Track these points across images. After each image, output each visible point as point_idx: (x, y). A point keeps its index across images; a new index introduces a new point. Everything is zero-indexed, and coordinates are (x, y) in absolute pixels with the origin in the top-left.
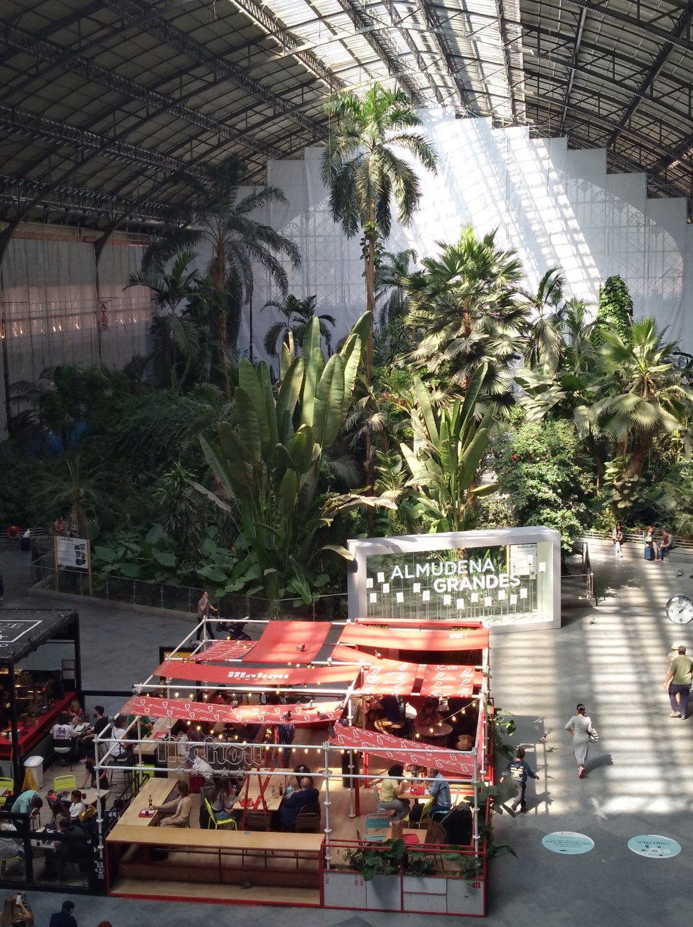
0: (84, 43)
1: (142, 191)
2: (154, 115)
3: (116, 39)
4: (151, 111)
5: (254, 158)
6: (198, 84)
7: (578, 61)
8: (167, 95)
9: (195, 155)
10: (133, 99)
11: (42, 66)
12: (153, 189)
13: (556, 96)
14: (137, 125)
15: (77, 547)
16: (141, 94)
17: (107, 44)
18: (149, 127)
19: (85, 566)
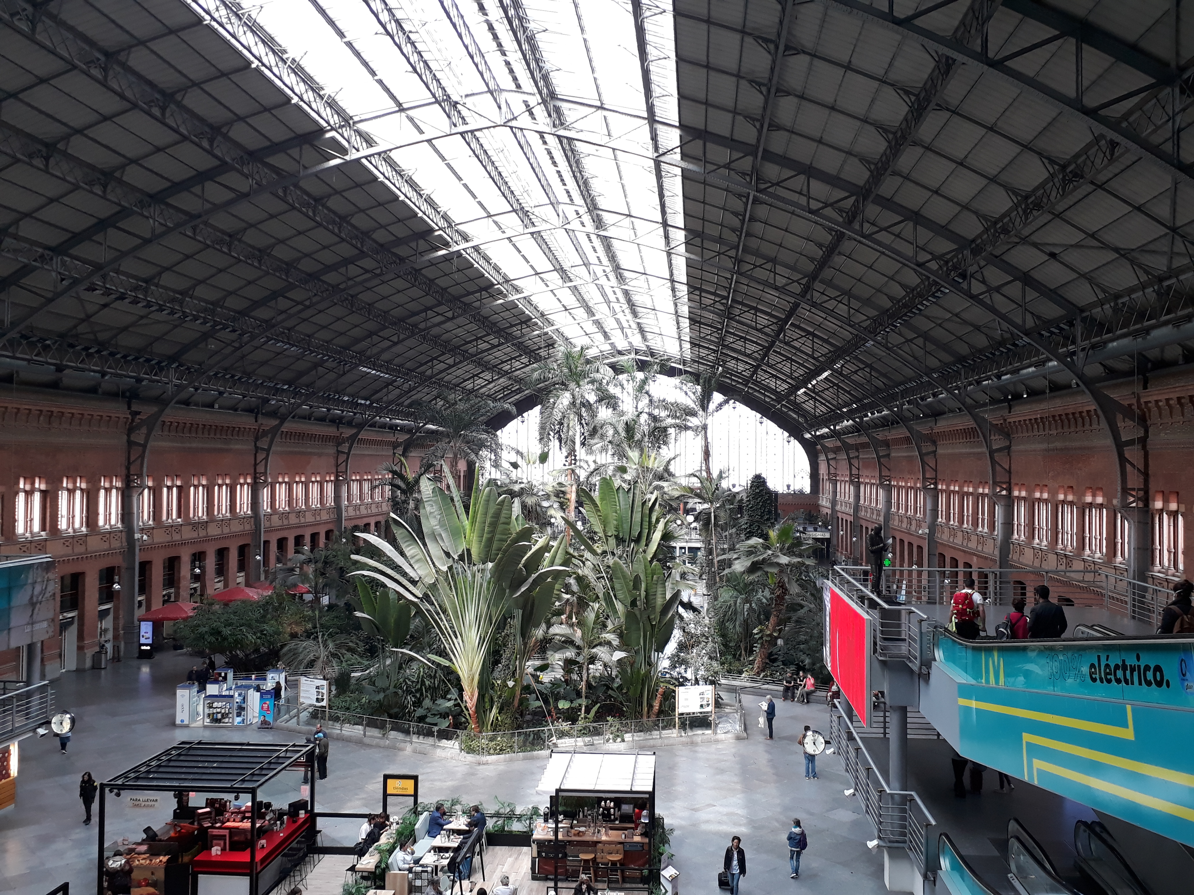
0: (350, 283)
1: (391, 397)
2: (404, 340)
3: (377, 281)
4: (402, 337)
5: (481, 375)
6: (439, 319)
7: (729, 313)
8: (415, 326)
9: (435, 371)
10: (387, 328)
11: (314, 300)
12: (400, 396)
13: (713, 339)
14: (390, 347)
15: (318, 687)
16: (395, 324)
17: (368, 285)
18: (398, 349)
19: (324, 703)
